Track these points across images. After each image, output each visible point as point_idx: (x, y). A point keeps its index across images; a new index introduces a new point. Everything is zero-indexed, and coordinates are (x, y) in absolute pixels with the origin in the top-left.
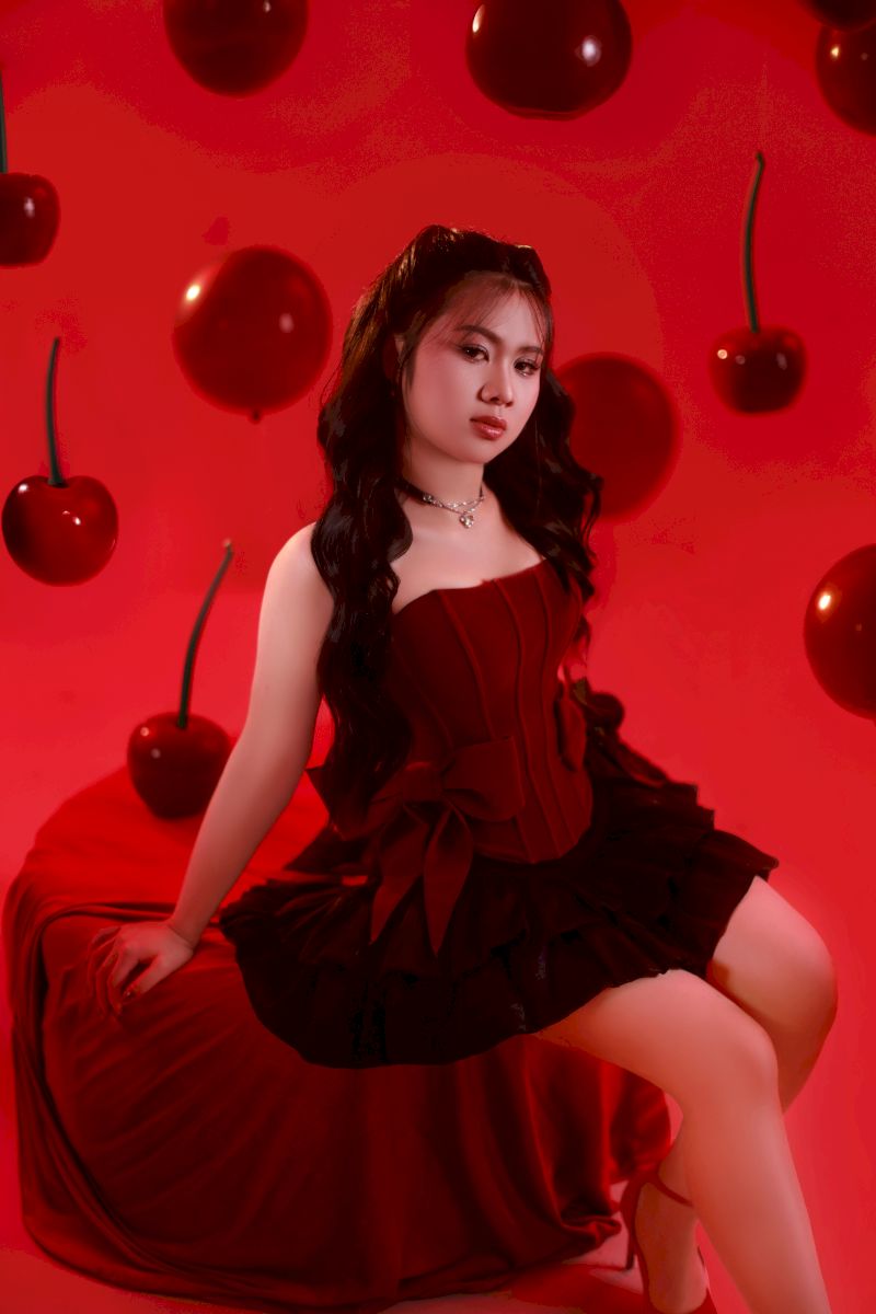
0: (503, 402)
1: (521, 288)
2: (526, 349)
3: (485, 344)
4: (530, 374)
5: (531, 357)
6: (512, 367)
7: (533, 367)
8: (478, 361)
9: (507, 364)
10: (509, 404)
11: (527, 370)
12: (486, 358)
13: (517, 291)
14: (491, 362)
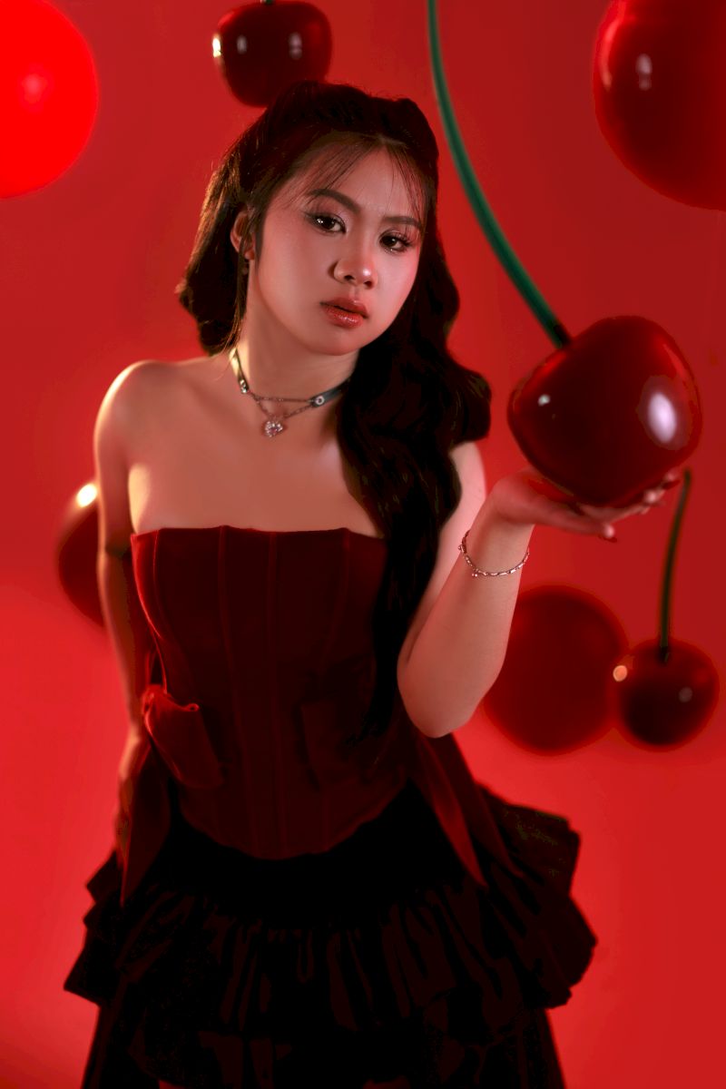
0: (360, 282)
1: (389, 147)
2: (396, 220)
3: (344, 215)
4: (401, 250)
5: (402, 230)
6: (377, 239)
7: (405, 244)
8: (332, 232)
9: (370, 236)
10: (369, 284)
11: (398, 245)
12: (343, 230)
13: (385, 148)
14: (347, 234)
